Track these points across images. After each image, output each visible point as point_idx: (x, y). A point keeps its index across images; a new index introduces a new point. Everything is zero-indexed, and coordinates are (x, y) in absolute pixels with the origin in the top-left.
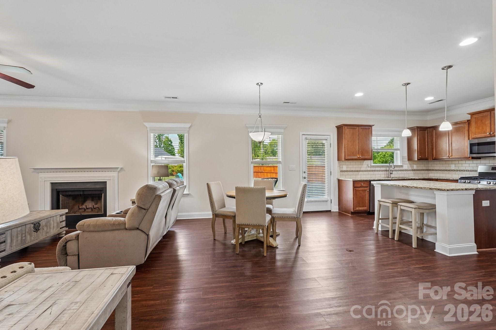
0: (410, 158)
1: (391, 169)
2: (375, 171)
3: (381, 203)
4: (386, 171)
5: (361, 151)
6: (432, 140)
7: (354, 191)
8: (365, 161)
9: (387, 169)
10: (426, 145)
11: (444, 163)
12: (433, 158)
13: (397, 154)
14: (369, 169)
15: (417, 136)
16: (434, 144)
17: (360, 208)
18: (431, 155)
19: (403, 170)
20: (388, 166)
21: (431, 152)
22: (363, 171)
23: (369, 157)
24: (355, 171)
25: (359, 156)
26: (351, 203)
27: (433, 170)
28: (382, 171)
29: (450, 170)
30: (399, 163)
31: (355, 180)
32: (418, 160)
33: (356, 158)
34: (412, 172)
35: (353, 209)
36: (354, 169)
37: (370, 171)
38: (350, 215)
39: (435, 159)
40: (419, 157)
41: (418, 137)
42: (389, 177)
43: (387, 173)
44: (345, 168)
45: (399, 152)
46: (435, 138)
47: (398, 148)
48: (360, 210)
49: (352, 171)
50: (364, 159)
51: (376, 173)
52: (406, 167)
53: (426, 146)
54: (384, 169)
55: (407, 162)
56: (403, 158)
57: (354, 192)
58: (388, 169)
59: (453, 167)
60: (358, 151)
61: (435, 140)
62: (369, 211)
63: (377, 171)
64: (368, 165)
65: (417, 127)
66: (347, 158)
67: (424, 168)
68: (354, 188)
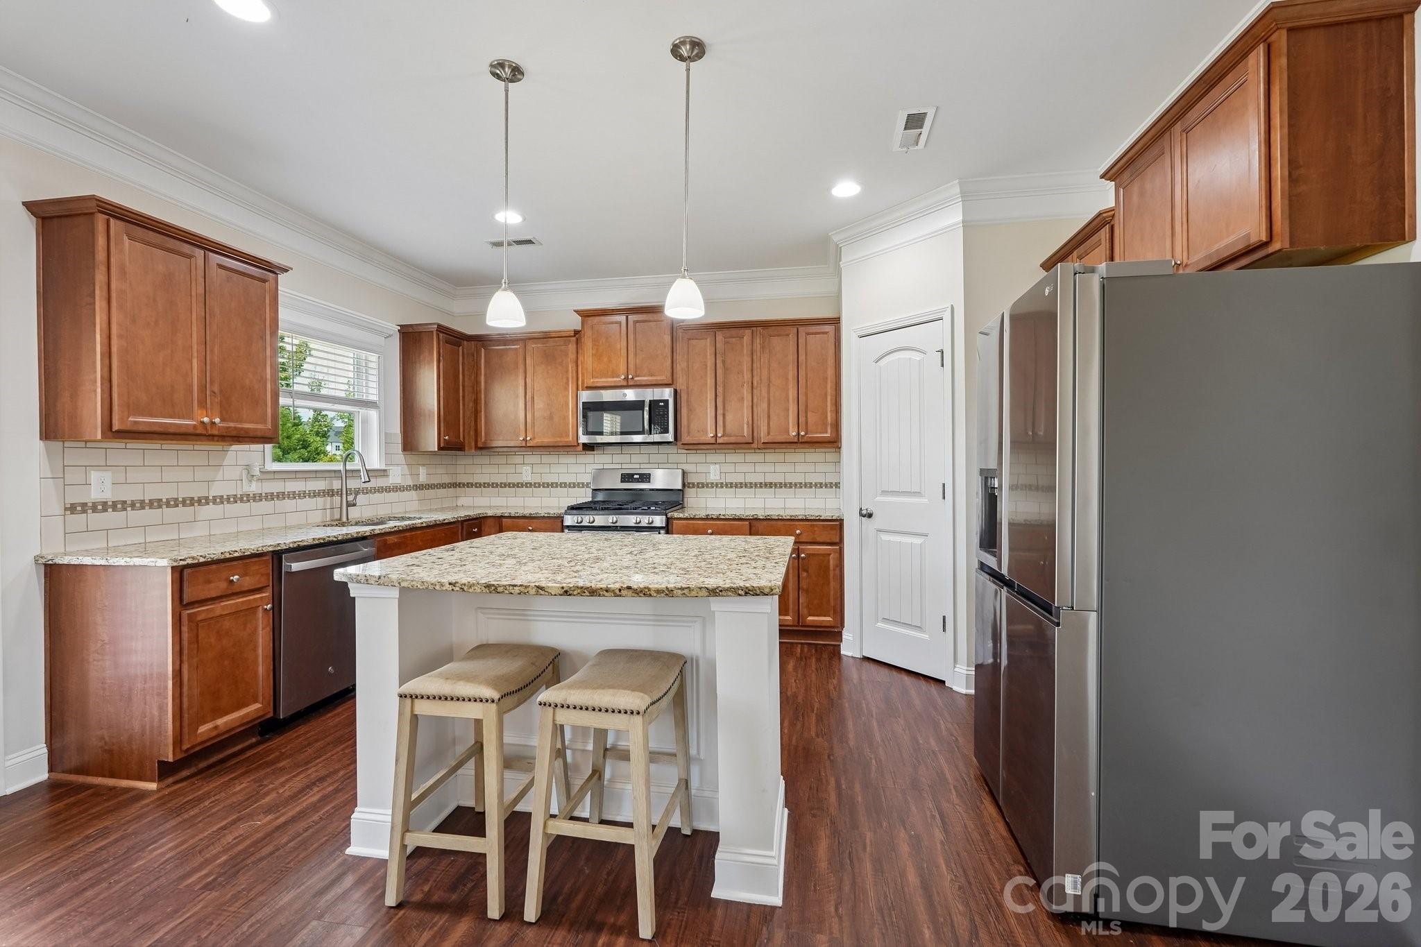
0: (409, 444)
1: (353, 484)
2: (281, 496)
3: (423, 708)
4: (330, 493)
5: (216, 389)
6: (477, 382)
7: (185, 629)
8: (235, 447)
9: (332, 484)
10: (461, 398)
11: (502, 460)
12: (480, 445)
13: (365, 421)
14: (254, 488)
15: (439, 361)
16: (483, 396)
17: (220, 722)
18: (472, 433)
19: (387, 490)
20: (335, 471)
21: (473, 424)
22: (219, 500)
23: (260, 426)
24: (173, 503)
25: (206, 420)
26: (162, 708)
27: (469, 485)
28: (315, 494)
29: (518, 483)
30: (375, 462)
31: (189, 561)
32: (440, 448)
33: (191, 430)
34: (413, 494)
35: (178, 741)
36: (165, 493)
37: (257, 498)
38: (153, 786)
39: (484, 448)
40: (442, 441)
41: (441, 364)
42: (344, 519)
43: (332, 503)
44: (100, 486)
45: (373, 414)
46: (485, 375)
47: (374, 398)
48: (223, 729)
49: (156, 504)
50: (234, 433)
51: (289, 504)
52: (397, 475)
53: (461, 402)
54: (320, 485)
55: (400, 456)
56: (386, 439)
57: (185, 636)
58: (336, 485)
59: (526, 475)
60: (203, 388)
61: (486, 382)
62: (271, 715)
63: (294, 495)
64: (248, 468)
65: (439, 326)
66: (122, 420)
67: (446, 480)
68: (186, 613)
